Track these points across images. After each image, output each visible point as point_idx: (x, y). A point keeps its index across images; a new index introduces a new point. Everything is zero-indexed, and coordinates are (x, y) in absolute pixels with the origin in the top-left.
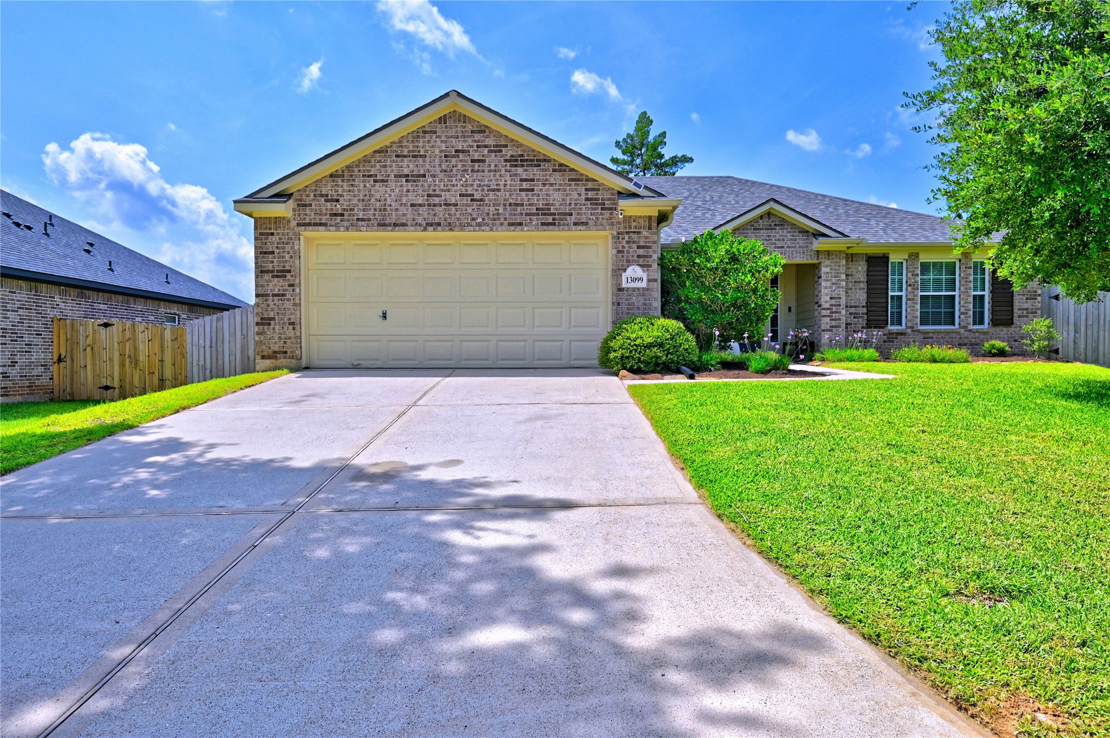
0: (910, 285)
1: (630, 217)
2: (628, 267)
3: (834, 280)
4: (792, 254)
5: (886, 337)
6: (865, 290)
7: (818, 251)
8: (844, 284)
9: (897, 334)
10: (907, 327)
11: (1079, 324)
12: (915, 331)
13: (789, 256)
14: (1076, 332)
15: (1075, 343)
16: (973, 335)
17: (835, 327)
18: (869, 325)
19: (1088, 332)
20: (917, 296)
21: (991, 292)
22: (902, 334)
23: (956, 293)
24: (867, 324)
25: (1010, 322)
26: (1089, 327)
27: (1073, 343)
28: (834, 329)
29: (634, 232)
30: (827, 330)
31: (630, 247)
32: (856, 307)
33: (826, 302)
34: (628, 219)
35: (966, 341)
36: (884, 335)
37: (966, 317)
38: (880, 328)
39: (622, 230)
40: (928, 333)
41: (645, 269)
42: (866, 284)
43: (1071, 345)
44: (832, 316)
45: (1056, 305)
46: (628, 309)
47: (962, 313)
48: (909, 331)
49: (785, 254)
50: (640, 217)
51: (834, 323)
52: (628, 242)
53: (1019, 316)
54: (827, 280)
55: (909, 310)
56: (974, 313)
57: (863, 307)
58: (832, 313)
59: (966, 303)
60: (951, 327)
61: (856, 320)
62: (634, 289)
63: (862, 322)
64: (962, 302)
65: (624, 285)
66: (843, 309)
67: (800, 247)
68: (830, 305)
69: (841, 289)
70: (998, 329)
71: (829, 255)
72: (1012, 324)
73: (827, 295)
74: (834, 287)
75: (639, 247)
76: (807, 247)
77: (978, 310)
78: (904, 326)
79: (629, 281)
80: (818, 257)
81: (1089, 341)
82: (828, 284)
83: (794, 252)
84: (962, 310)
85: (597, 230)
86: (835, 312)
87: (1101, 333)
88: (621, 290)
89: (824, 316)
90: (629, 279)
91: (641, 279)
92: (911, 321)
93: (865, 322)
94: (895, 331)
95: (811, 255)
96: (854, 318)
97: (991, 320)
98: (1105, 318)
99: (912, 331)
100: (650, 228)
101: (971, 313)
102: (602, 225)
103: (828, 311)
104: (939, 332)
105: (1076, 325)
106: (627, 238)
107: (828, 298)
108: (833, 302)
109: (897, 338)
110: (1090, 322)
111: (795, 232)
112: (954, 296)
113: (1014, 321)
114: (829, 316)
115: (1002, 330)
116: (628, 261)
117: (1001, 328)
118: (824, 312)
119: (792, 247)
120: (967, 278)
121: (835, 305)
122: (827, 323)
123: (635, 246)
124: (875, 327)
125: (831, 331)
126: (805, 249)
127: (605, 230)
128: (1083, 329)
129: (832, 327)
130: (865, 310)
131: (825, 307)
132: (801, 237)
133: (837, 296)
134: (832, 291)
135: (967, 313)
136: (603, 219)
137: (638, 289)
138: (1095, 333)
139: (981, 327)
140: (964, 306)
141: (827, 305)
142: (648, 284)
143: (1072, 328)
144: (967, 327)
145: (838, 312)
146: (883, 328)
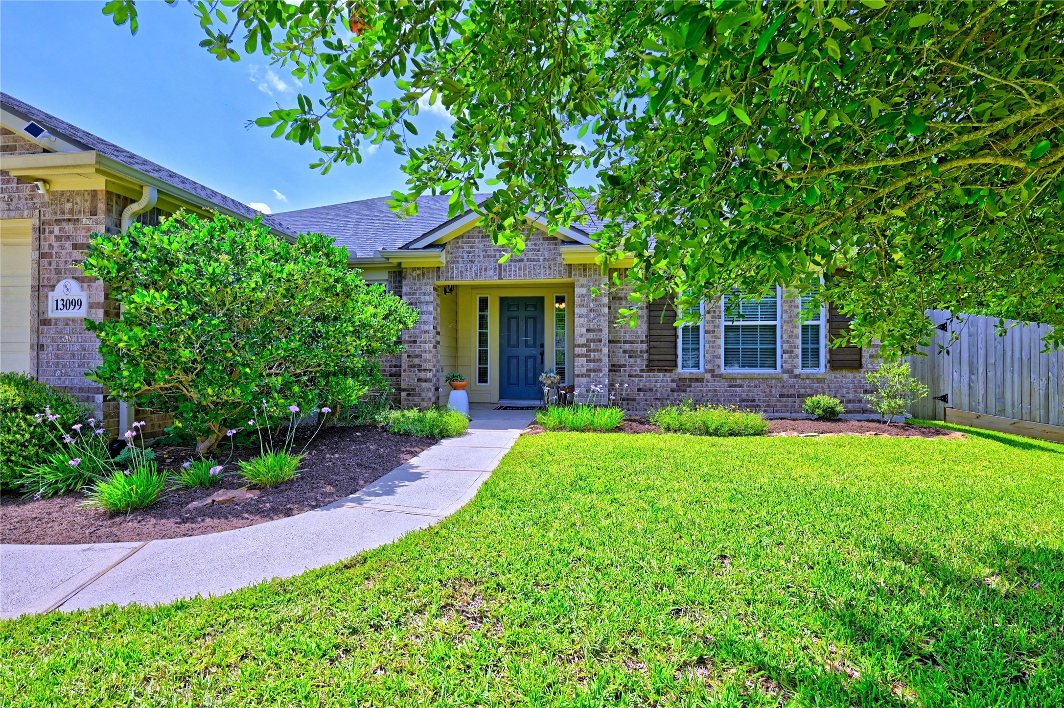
0: (709, 312)
1: (63, 193)
2: (58, 282)
3: (592, 305)
4: (535, 269)
5: (674, 385)
6: (645, 319)
7: (570, 265)
8: (606, 310)
9: (691, 380)
10: (706, 371)
11: (975, 362)
12: (716, 376)
13: (530, 273)
14: (971, 372)
15: (970, 387)
16: (801, 382)
17: (594, 371)
18: (652, 366)
19: (989, 374)
20: (718, 326)
21: (828, 321)
22: (697, 380)
23: (778, 323)
24: (647, 366)
25: (856, 364)
26: (991, 368)
27: (967, 388)
28: (592, 374)
29: (69, 220)
30: (582, 375)
31: (62, 247)
32: (632, 342)
33: (582, 336)
34: (58, 197)
35: (792, 391)
36: (672, 381)
37: (791, 357)
38: (666, 370)
39: (48, 217)
40: (735, 379)
41: (85, 285)
42: (645, 310)
43: (965, 390)
44: (589, 356)
45: (943, 337)
46: (57, 357)
47: (784, 352)
48: (708, 376)
49: (525, 269)
50: (78, 193)
51: (592, 365)
52: (58, 239)
53: (872, 356)
54: (583, 306)
55: (707, 346)
56: (804, 350)
57: (642, 342)
58: (590, 351)
59: (790, 337)
60: (772, 371)
61: (632, 360)
62: (67, 321)
63: (641, 363)
64: (785, 336)
65: (52, 314)
66: (604, 345)
67: (545, 260)
68: (587, 340)
69: (602, 318)
70: (839, 374)
71: (584, 270)
72: (861, 366)
73: (582, 325)
74: (592, 315)
75: (75, 247)
76: (554, 259)
77: (810, 346)
78: (702, 369)
79: (60, 306)
80: (570, 273)
81: (991, 385)
82: (584, 311)
83: (537, 268)
84: (786, 347)
85: (10, 218)
86: (594, 350)
87: (1008, 375)
88: (46, 322)
89: (578, 356)
90: (60, 303)
91: (77, 303)
92: (710, 362)
93: (645, 363)
94: (687, 376)
95: (560, 271)
96: (630, 357)
97: (829, 362)
98: (1012, 355)
99: (713, 376)
100: (94, 213)
101: (799, 352)
102: (18, 209)
103: (584, 349)
104: (751, 378)
105: (971, 364)
106: (57, 232)
107: (584, 330)
108: (591, 336)
109: (690, 386)
110: (991, 361)
111: (537, 239)
112: (775, 326)
113: (864, 363)
114: (586, 356)
115: (845, 376)
116: (58, 272)
117: (844, 372)
118: (578, 350)
119: (534, 260)
120: (792, 301)
121: (594, 341)
122: (582, 366)
123: (68, 245)
124: (659, 371)
125: (589, 376)
126: (552, 263)
127: (22, 217)
128: (981, 369)
129: (589, 370)
130: (645, 347)
131: (580, 342)
132: (546, 246)
133: (596, 327)
134: (589, 321)
135: (792, 352)
136: (20, 198)
137: (74, 320)
138: (999, 374)
139: (814, 371)
140: (788, 342)
141: (582, 341)
142: (89, 312)
143: (965, 368)
144: (792, 371)
145: (598, 350)
146: (670, 371)
